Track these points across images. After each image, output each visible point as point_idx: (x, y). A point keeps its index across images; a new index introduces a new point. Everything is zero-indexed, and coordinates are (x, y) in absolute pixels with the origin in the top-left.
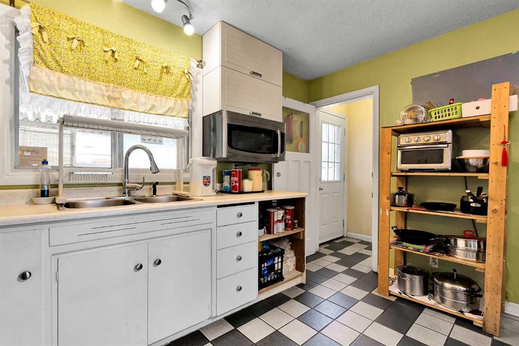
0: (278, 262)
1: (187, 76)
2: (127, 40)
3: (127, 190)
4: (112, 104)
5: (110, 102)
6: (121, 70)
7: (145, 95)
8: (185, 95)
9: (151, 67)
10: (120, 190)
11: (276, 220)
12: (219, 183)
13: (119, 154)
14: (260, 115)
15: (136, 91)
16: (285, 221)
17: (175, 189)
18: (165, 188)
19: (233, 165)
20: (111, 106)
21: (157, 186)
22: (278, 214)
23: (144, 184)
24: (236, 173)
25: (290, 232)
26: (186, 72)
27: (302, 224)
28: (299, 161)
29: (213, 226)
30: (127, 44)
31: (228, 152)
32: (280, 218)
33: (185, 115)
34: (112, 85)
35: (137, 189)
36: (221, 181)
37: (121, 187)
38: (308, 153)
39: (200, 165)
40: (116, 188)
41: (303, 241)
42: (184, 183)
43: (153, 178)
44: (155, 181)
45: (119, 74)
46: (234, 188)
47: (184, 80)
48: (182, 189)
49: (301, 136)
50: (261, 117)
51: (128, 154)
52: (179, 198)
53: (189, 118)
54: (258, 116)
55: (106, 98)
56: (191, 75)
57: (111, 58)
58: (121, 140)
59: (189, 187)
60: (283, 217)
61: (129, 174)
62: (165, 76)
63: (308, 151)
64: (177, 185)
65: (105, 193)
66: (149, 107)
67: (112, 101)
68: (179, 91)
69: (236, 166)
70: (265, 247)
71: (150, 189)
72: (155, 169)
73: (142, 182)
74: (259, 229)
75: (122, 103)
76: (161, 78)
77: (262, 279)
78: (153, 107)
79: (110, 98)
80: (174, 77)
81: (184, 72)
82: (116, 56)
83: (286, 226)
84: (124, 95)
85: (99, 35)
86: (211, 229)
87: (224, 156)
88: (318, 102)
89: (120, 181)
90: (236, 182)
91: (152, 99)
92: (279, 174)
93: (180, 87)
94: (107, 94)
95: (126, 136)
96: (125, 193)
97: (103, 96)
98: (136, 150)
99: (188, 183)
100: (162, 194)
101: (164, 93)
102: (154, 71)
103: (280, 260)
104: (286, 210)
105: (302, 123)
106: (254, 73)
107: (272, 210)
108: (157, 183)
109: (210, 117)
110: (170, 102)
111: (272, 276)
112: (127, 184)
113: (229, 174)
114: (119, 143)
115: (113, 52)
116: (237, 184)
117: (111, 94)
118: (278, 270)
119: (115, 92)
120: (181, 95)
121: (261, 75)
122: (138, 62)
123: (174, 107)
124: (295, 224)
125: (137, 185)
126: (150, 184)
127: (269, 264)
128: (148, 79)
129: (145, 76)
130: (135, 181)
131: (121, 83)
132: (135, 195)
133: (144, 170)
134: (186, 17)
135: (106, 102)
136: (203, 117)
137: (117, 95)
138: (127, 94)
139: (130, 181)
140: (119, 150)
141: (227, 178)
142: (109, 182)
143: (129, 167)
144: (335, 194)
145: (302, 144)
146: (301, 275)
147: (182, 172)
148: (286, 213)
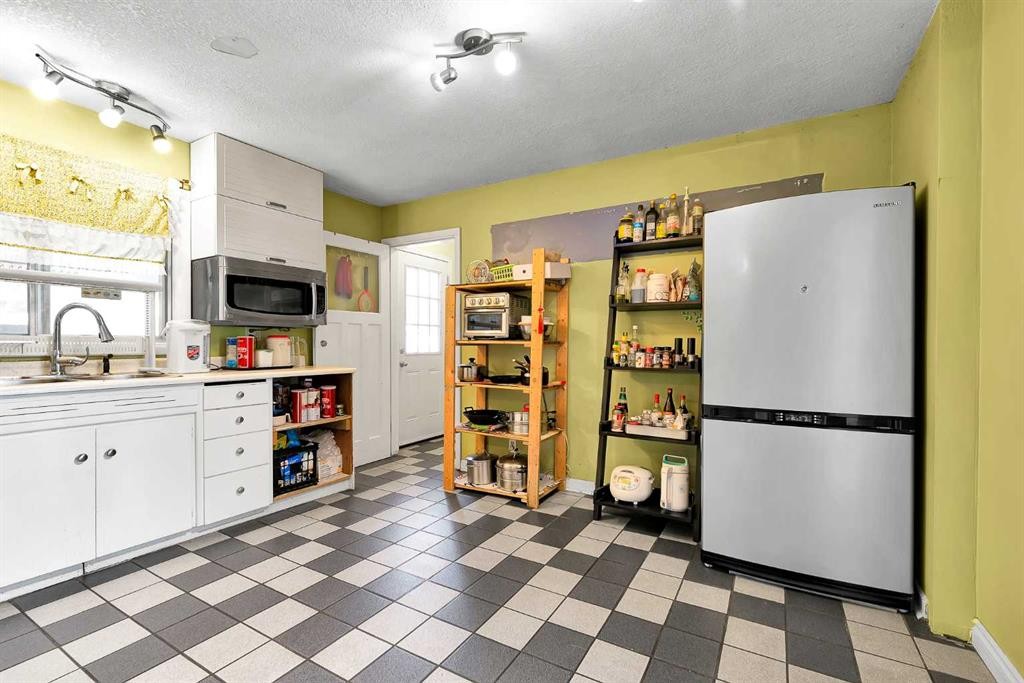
0: (308, 460)
1: (163, 204)
2: (58, 153)
3: (58, 365)
4: (32, 243)
5: (28, 240)
6: (47, 196)
7: (88, 230)
8: (158, 231)
9: (99, 190)
10: (46, 366)
11: (304, 403)
12: (220, 355)
13: (43, 314)
14: (284, 261)
15: (74, 225)
16: (321, 404)
17: (142, 364)
18: (125, 364)
19: (247, 329)
20: (30, 246)
21: (110, 360)
22: (308, 396)
23: (89, 357)
24: (245, 342)
25: (328, 420)
26: (161, 197)
27: (348, 410)
28: (360, 325)
29: (199, 409)
30: (56, 158)
31: (229, 313)
32: (312, 401)
33: (161, 257)
34: (31, 216)
35: (76, 365)
36: (224, 353)
37: (48, 362)
38: (378, 312)
39: (182, 331)
40: (39, 364)
41: (350, 432)
42: (157, 356)
43: (105, 349)
44: (106, 353)
45: (44, 202)
46: (242, 362)
47: (157, 210)
48: (154, 363)
49: (366, 287)
50: (286, 264)
51: (61, 315)
52: (146, 375)
53: (167, 263)
54: (282, 264)
55: (20, 235)
56: (170, 202)
57: (30, 178)
58: (45, 294)
59: (166, 362)
60: (316, 400)
61: (62, 343)
62: (123, 204)
63: (376, 309)
64: (146, 359)
65: (18, 370)
66: (95, 247)
67: (31, 239)
68: (149, 224)
69: (251, 331)
70: (292, 442)
71: (99, 364)
72: (106, 336)
73: (85, 354)
74: (274, 415)
75: (48, 242)
76: (116, 206)
77: (281, 482)
78: (103, 248)
79: (26, 235)
80: (139, 204)
81: (156, 197)
82: (38, 175)
83: (323, 413)
84: (51, 231)
85: (9, 146)
86: (195, 413)
87: (222, 317)
88: (392, 240)
89: (45, 354)
90: (244, 354)
91: (101, 236)
92: (324, 344)
93: (149, 218)
94: (24, 229)
95: (55, 290)
96: (55, 371)
97: (16, 232)
98: (73, 310)
99: (165, 356)
100: (119, 371)
101: (122, 228)
102: (105, 195)
103: (311, 456)
104: (322, 391)
105: (366, 269)
106: (272, 204)
107: (298, 391)
108: (110, 356)
109: (205, 262)
110: (134, 241)
111: (299, 478)
112: (58, 357)
113: (234, 342)
114: (43, 298)
115: (33, 171)
116: (247, 357)
117: (30, 230)
118: (308, 470)
119: (36, 226)
120: (151, 231)
121: (284, 207)
122: (76, 183)
123: (139, 249)
124: (337, 410)
125: (77, 359)
126: (97, 357)
127: (293, 462)
128: (94, 207)
129: (89, 203)
130: (72, 353)
131: (46, 212)
132: (72, 372)
133: (87, 338)
134: (157, 127)
135: (21, 241)
136: (192, 261)
137: (39, 231)
138: (57, 229)
139: (64, 353)
140: (43, 307)
141: (231, 348)
142: (25, 354)
143: (62, 333)
144: (432, 372)
145: (366, 300)
146: (348, 478)
147: (153, 340)
148: (322, 396)
